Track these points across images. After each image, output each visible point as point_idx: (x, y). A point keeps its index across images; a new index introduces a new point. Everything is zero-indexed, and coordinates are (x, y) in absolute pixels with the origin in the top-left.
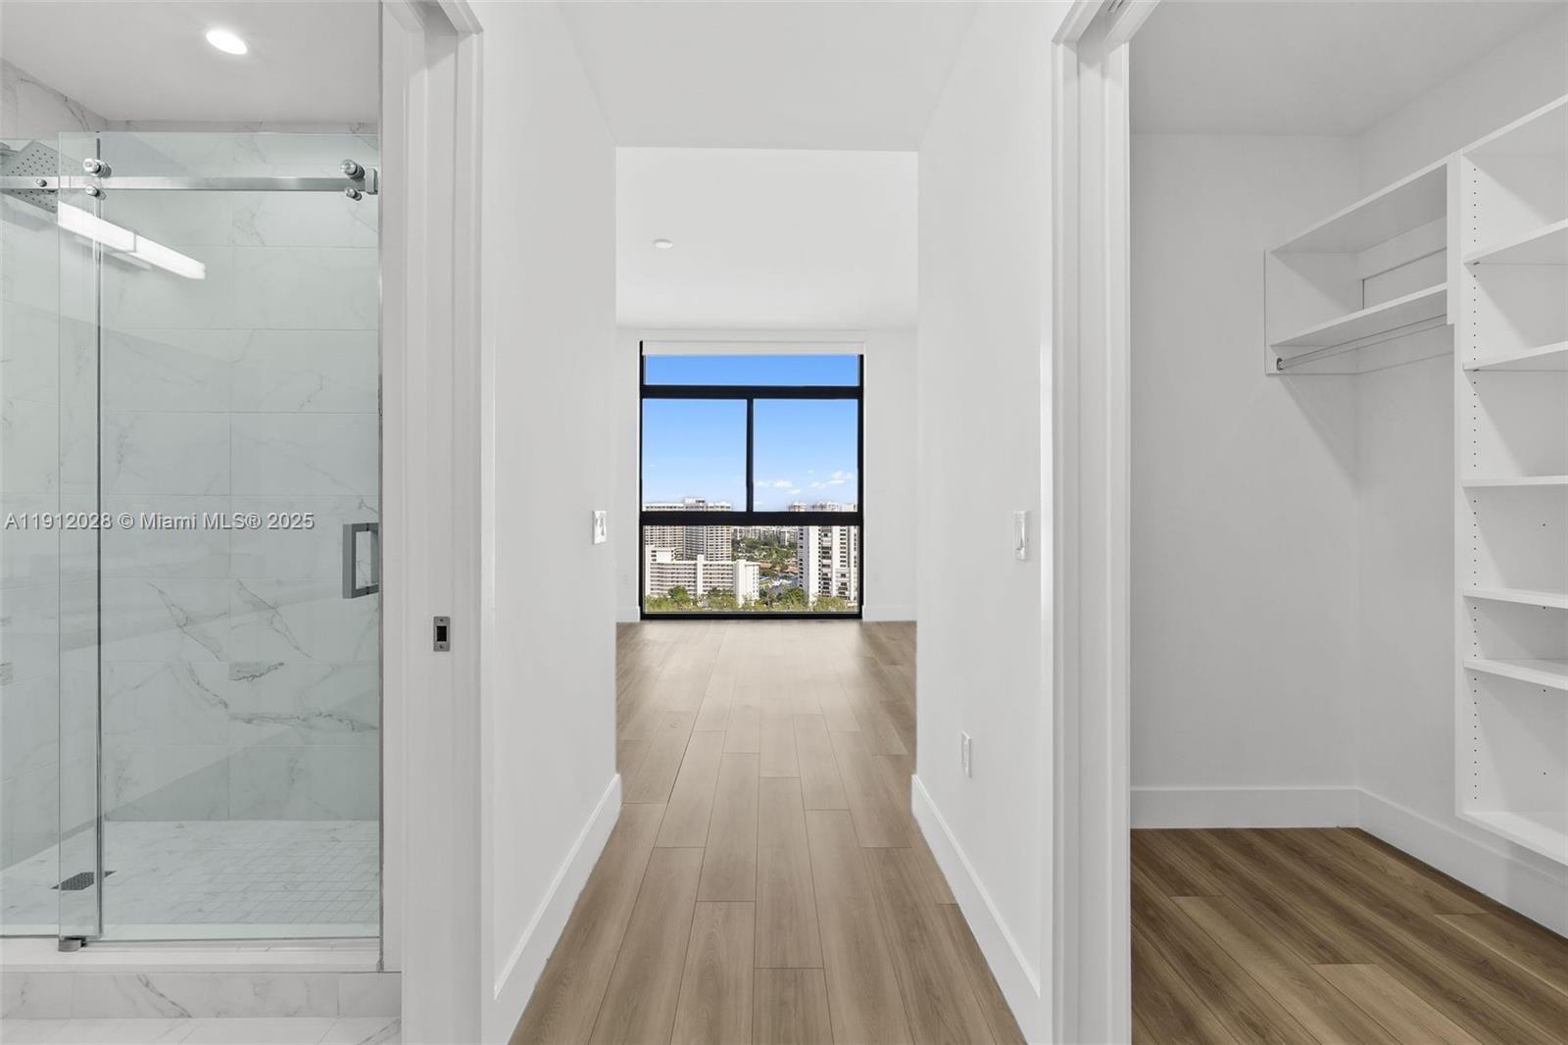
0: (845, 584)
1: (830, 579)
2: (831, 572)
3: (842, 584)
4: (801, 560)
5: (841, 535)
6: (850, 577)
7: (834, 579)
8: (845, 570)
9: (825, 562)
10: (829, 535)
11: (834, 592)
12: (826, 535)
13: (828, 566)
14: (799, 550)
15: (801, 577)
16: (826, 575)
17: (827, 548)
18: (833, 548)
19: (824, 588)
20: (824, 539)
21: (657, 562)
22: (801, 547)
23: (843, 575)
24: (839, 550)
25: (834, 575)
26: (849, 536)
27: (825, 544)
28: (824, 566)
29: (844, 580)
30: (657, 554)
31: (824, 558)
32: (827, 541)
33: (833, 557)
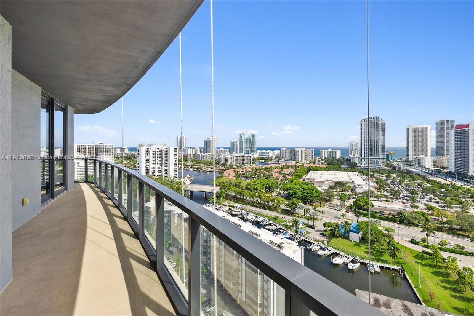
0: (154, 171)
1: (149, 170)
2: (149, 167)
3: (153, 171)
4: (139, 163)
5: (153, 155)
6: (156, 169)
7: (150, 169)
8: (154, 166)
9: (147, 164)
10: (149, 155)
11: (151, 174)
12: (147, 155)
13: (148, 165)
14: (138, 160)
15: (139, 169)
16: (148, 168)
17: (148, 159)
18: (150, 159)
19: (147, 172)
20: (147, 156)
21: (80, 166)
22: (139, 159)
23: (154, 168)
24: (152, 160)
25: (150, 168)
26: (156, 155)
27: (147, 158)
28: (147, 165)
29: (154, 169)
30: (80, 163)
31: (147, 162)
32: (148, 157)
33: (150, 162)
